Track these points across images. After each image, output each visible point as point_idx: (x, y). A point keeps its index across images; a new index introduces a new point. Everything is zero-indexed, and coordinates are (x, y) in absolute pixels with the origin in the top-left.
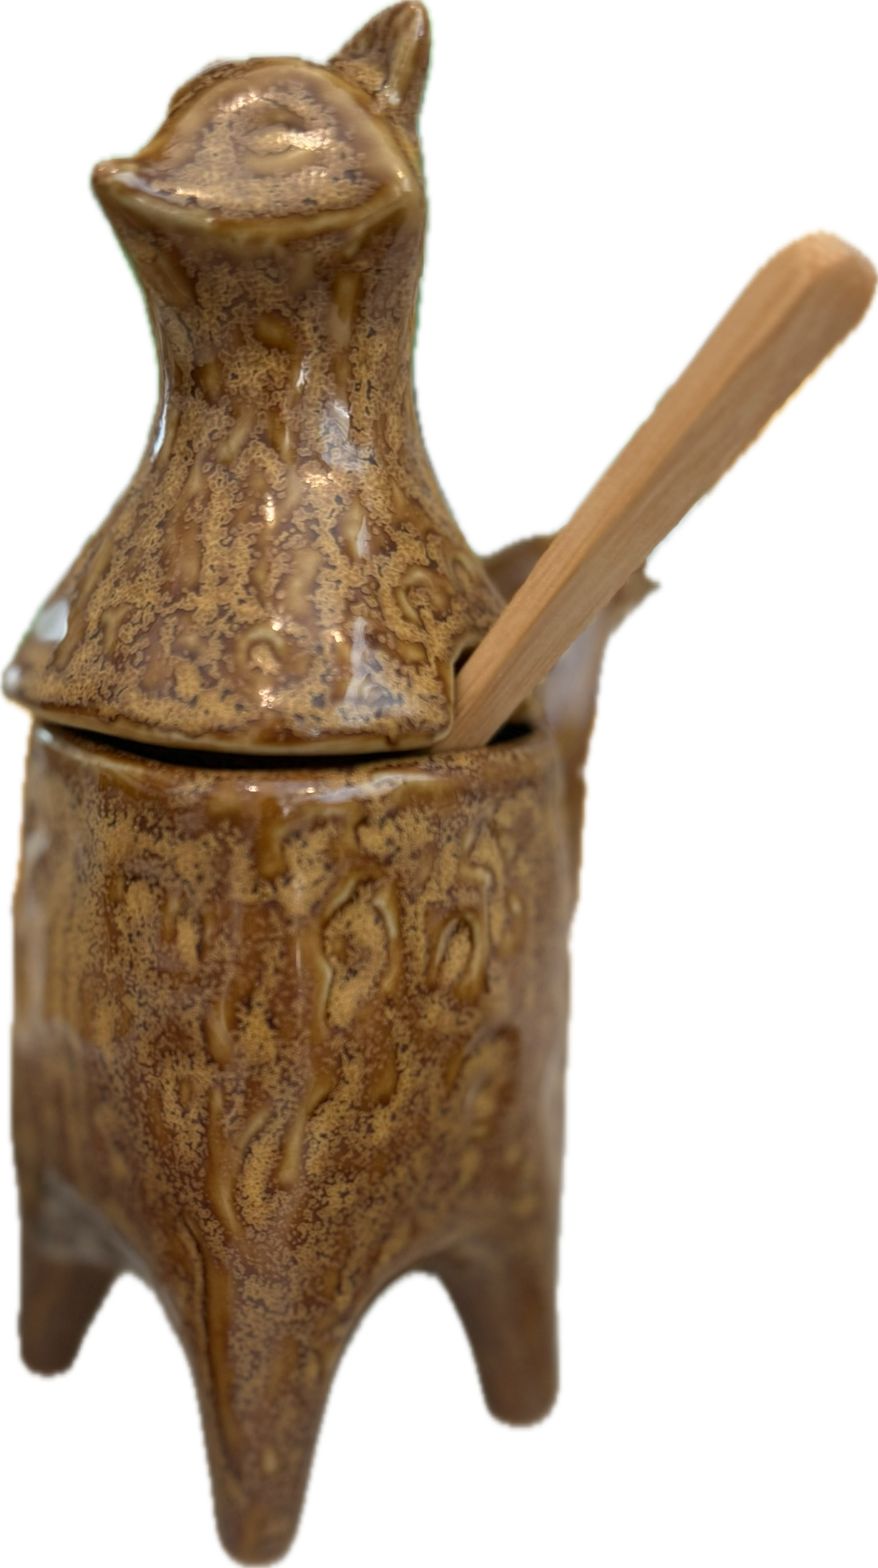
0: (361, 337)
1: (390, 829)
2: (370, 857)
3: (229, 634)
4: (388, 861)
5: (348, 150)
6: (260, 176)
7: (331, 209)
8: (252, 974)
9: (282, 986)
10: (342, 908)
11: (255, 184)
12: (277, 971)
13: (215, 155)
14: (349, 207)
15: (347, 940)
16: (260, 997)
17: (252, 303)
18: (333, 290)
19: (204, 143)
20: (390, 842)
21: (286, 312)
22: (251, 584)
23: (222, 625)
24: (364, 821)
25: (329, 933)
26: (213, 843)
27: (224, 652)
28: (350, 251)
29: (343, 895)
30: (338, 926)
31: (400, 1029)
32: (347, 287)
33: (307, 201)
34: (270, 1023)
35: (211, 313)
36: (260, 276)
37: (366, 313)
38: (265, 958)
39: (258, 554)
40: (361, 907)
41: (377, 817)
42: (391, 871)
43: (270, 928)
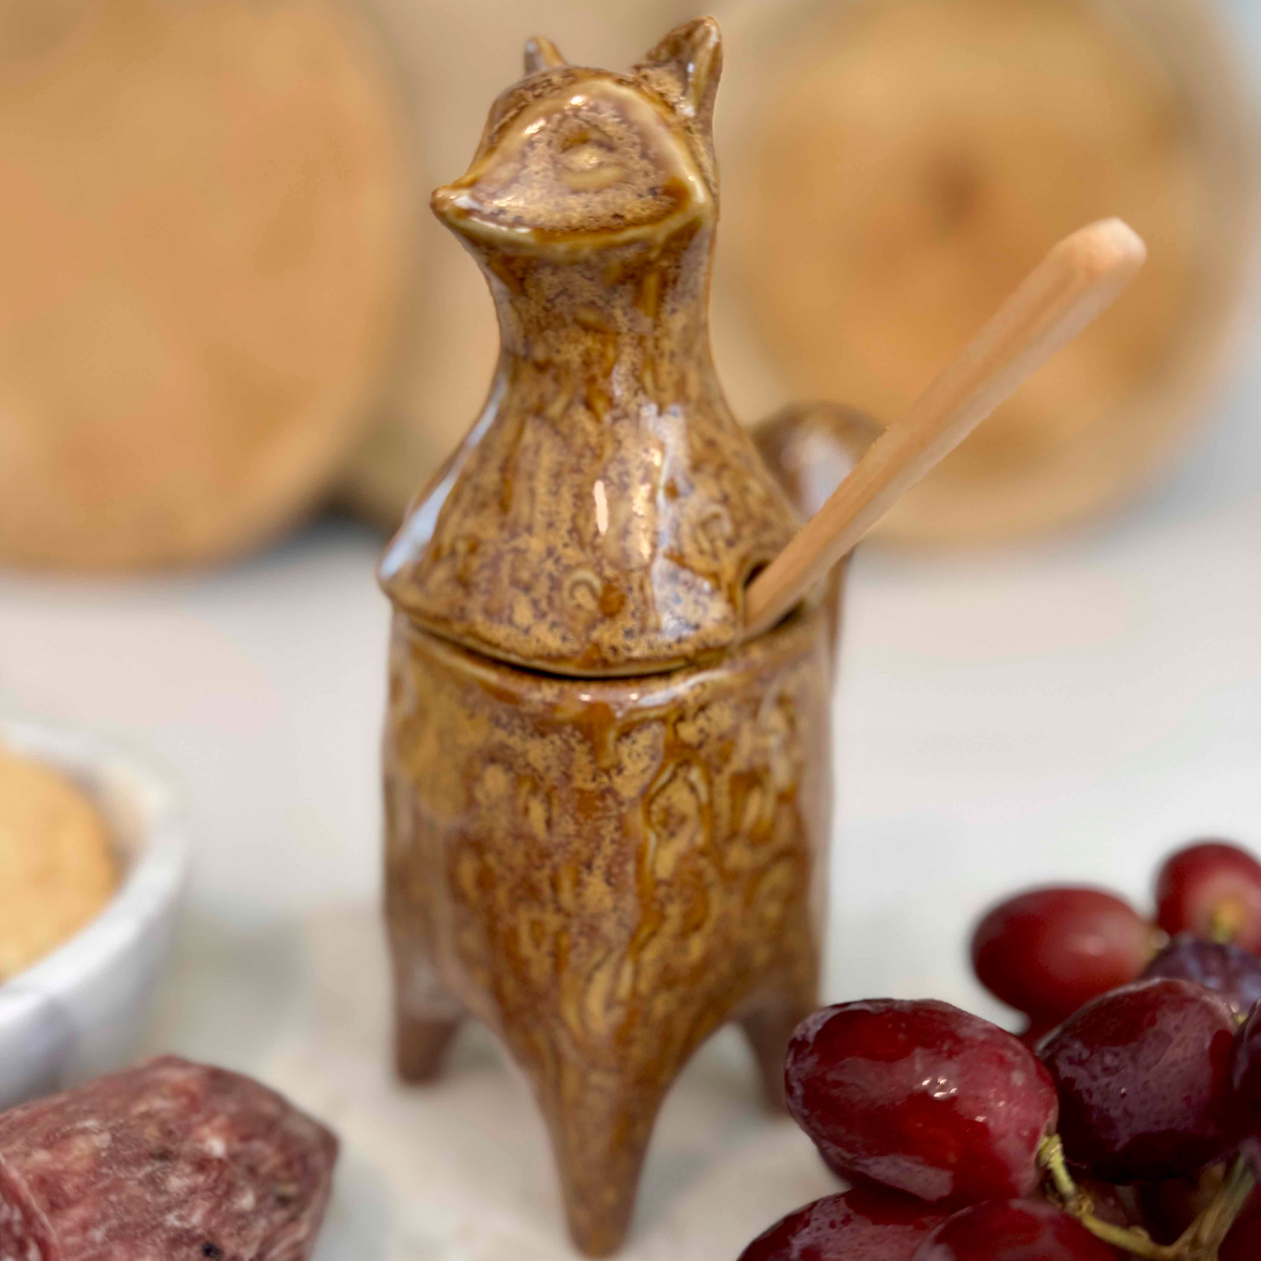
0: (664, 316)
1: (701, 722)
2: (685, 746)
3: (556, 574)
4: (700, 745)
5: (650, 167)
6: (576, 192)
7: (637, 223)
8: (593, 845)
9: (618, 853)
10: (664, 787)
11: (572, 201)
12: (613, 842)
13: (537, 173)
14: (653, 220)
15: (667, 811)
16: (599, 862)
17: (571, 297)
18: (639, 284)
19: (527, 162)
20: (701, 731)
21: (600, 303)
22: (574, 530)
23: (549, 565)
24: (681, 718)
25: (655, 808)
26: (558, 742)
27: (552, 589)
28: (653, 255)
29: (665, 777)
30: (661, 801)
31: (711, 874)
32: (652, 281)
33: (616, 216)
34: (608, 882)
35: (537, 302)
36: (578, 276)
37: (668, 298)
38: (604, 832)
39: (579, 503)
40: (678, 784)
41: (690, 713)
42: (703, 753)
43: (606, 809)
